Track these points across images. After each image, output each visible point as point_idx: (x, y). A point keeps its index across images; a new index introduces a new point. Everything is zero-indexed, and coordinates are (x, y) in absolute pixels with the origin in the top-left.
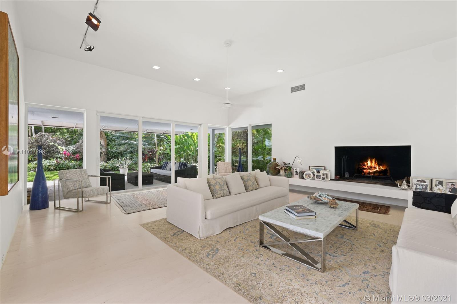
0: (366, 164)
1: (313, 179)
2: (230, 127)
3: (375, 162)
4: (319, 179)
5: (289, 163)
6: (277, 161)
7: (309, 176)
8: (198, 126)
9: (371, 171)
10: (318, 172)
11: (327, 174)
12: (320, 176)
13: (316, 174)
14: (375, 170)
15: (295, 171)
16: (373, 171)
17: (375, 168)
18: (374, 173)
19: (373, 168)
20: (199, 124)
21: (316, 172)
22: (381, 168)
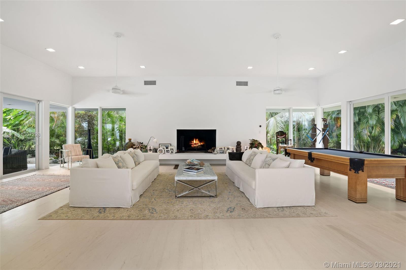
0: (193, 142)
1: (164, 153)
2: (74, 107)
3: (198, 141)
4: (168, 153)
5: (143, 143)
6: (132, 141)
7: (161, 151)
8: (36, 102)
9: (196, 146)
10: (167, 148)
11: (173, 149)
12: (169, 150)
13: (166, 150)
14: (198, 145)
15: (149, 148)
16: (197, 145)
17: (198, 144)
18: (198, 146)
19: (197, 144)
20: (36, 100)
21: (165, 148)
22: (201, 144)
